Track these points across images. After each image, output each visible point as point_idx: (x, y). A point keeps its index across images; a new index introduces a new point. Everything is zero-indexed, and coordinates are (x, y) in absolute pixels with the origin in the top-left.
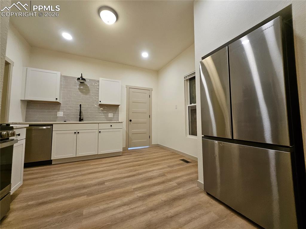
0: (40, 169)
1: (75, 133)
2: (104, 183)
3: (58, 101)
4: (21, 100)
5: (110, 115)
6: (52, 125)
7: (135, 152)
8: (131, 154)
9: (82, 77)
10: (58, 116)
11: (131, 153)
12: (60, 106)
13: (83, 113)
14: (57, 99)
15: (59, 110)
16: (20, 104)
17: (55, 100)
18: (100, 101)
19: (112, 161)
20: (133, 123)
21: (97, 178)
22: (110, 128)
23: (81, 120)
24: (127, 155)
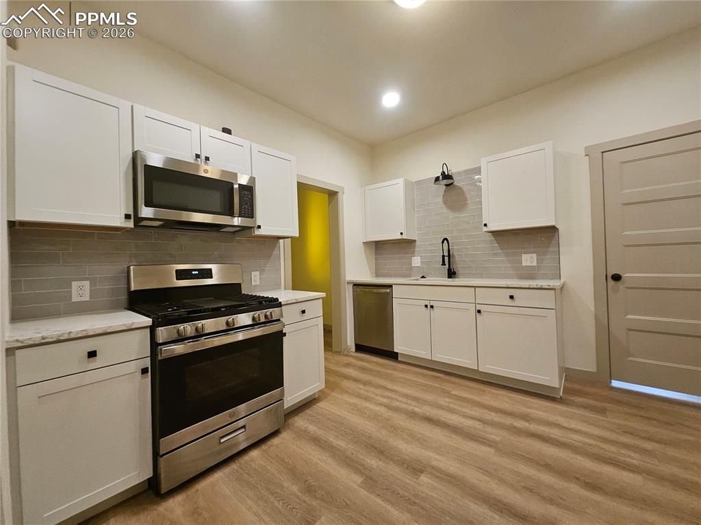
0: (377, 363)
1: (426, 306)
2: (422, 472)
3: (404, 237)
4: (364, 243)
5: (529, 260)
6: (390, 286)
7: (635, 411)
8: (603, 411)
9: (443, 173)
10: (413, 265)
11: (608, 405)
12: (415, 247)
13: (456, 257)
14: (402, 234)
15: (413, 253)
16: (363, 251)
17: (400, 237)
18: (485, 225)
19: (507, 406)
20: (628, 288)
21: (422, 442)
22: (509, 302)
23: (451, 274)
24: (585, 407)
